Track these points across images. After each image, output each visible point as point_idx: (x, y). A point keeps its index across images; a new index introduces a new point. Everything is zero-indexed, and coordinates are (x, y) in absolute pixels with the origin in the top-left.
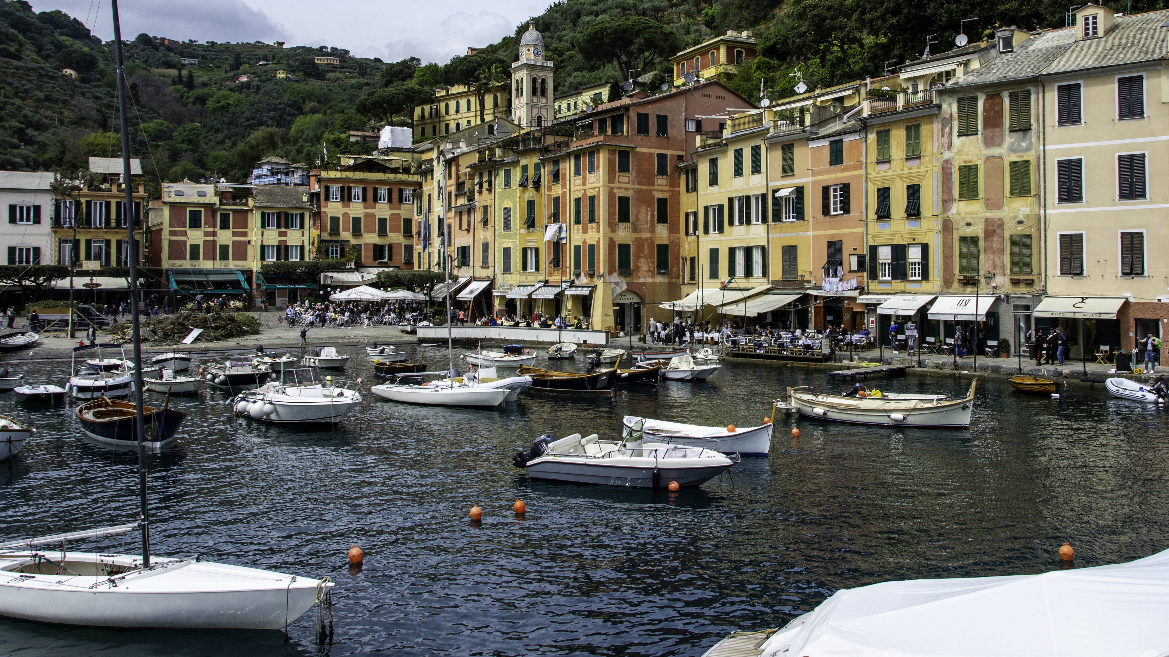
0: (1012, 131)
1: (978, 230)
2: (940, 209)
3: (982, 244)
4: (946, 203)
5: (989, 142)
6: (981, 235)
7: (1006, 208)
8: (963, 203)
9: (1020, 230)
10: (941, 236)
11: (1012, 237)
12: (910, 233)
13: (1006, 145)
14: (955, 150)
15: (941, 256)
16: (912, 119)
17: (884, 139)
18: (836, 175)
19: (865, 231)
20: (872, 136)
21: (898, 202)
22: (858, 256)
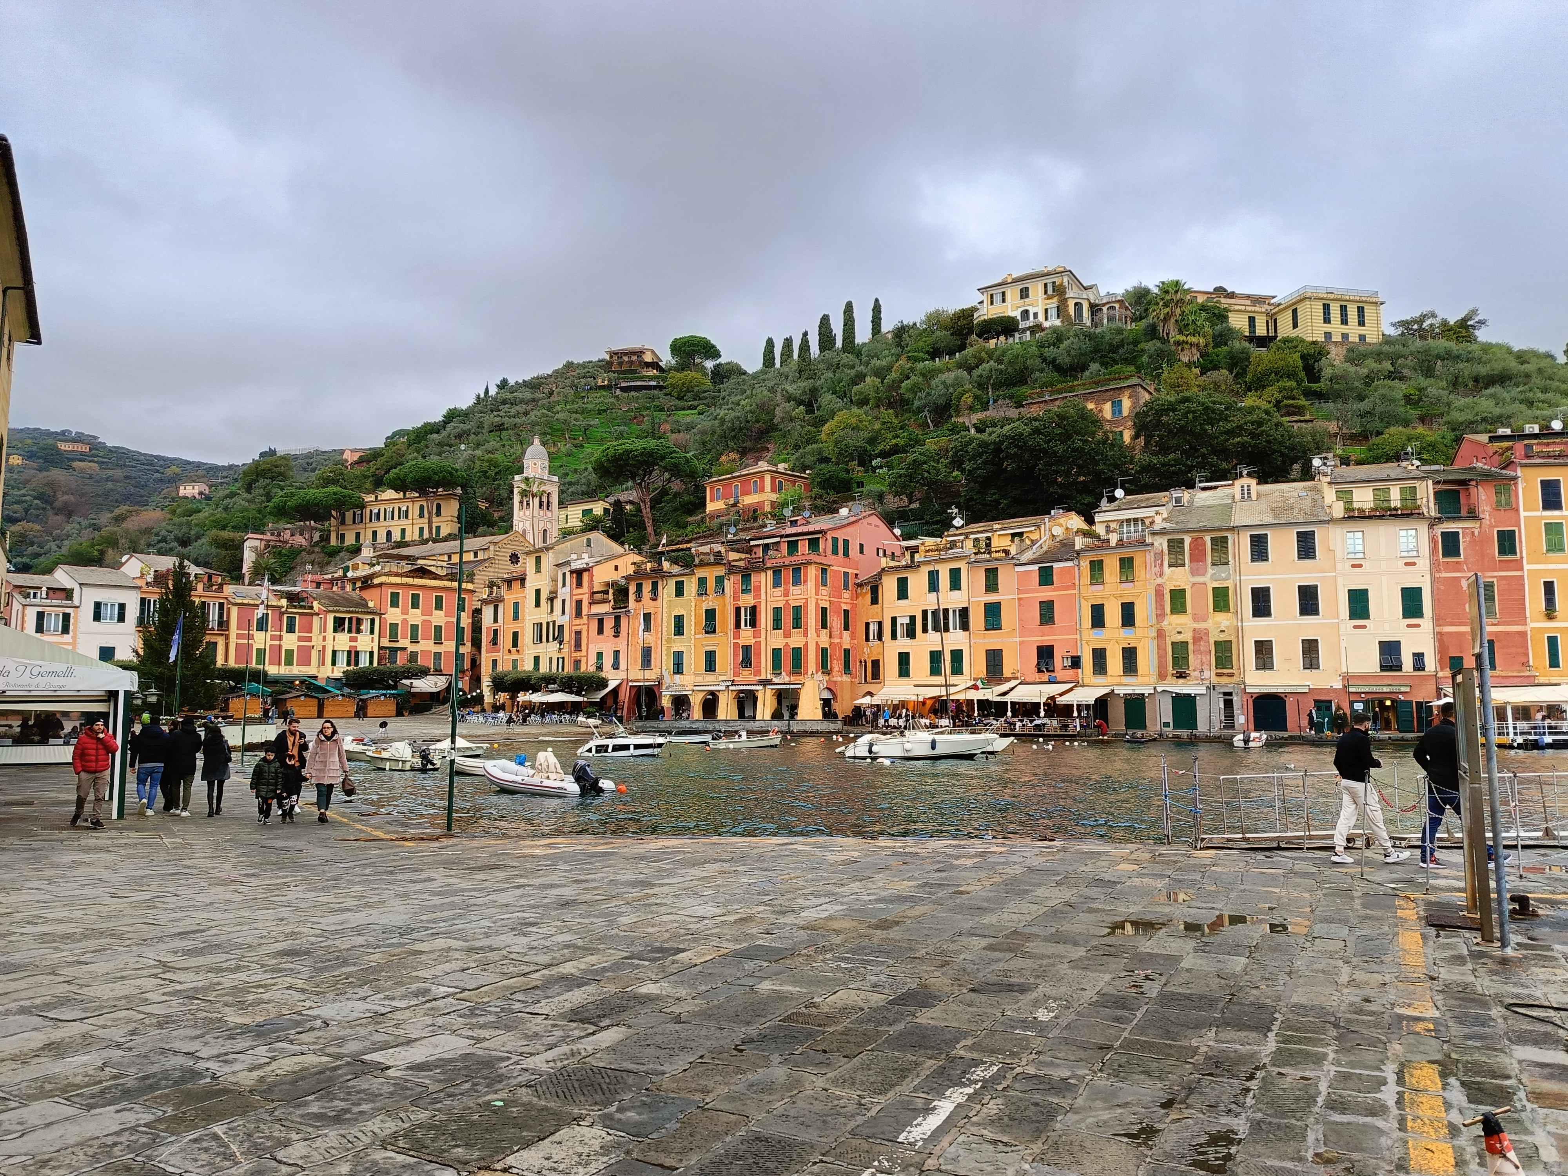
0: (1213, 564)
1: (1187, 637)
2: (1154, 621)
3: (1191, 647)
4: (1161, 616)
5: (1193, 573)
6: (1190, 641)
7: (1210, 621)
8: (1174, 617)
9: (1222, 637)
10: (1155, 642)
11: (1216, 643)
12: (1125, 639)
13: (1208, 575)
14: (1166, 577)
15: (1156, 656)
16: (1126, 553)
17: (1097, 567)
18: (1046, 593)
19: (1078, 637)
20: (1085, 564)
21: (1113, 615)
22: (1072, 657)
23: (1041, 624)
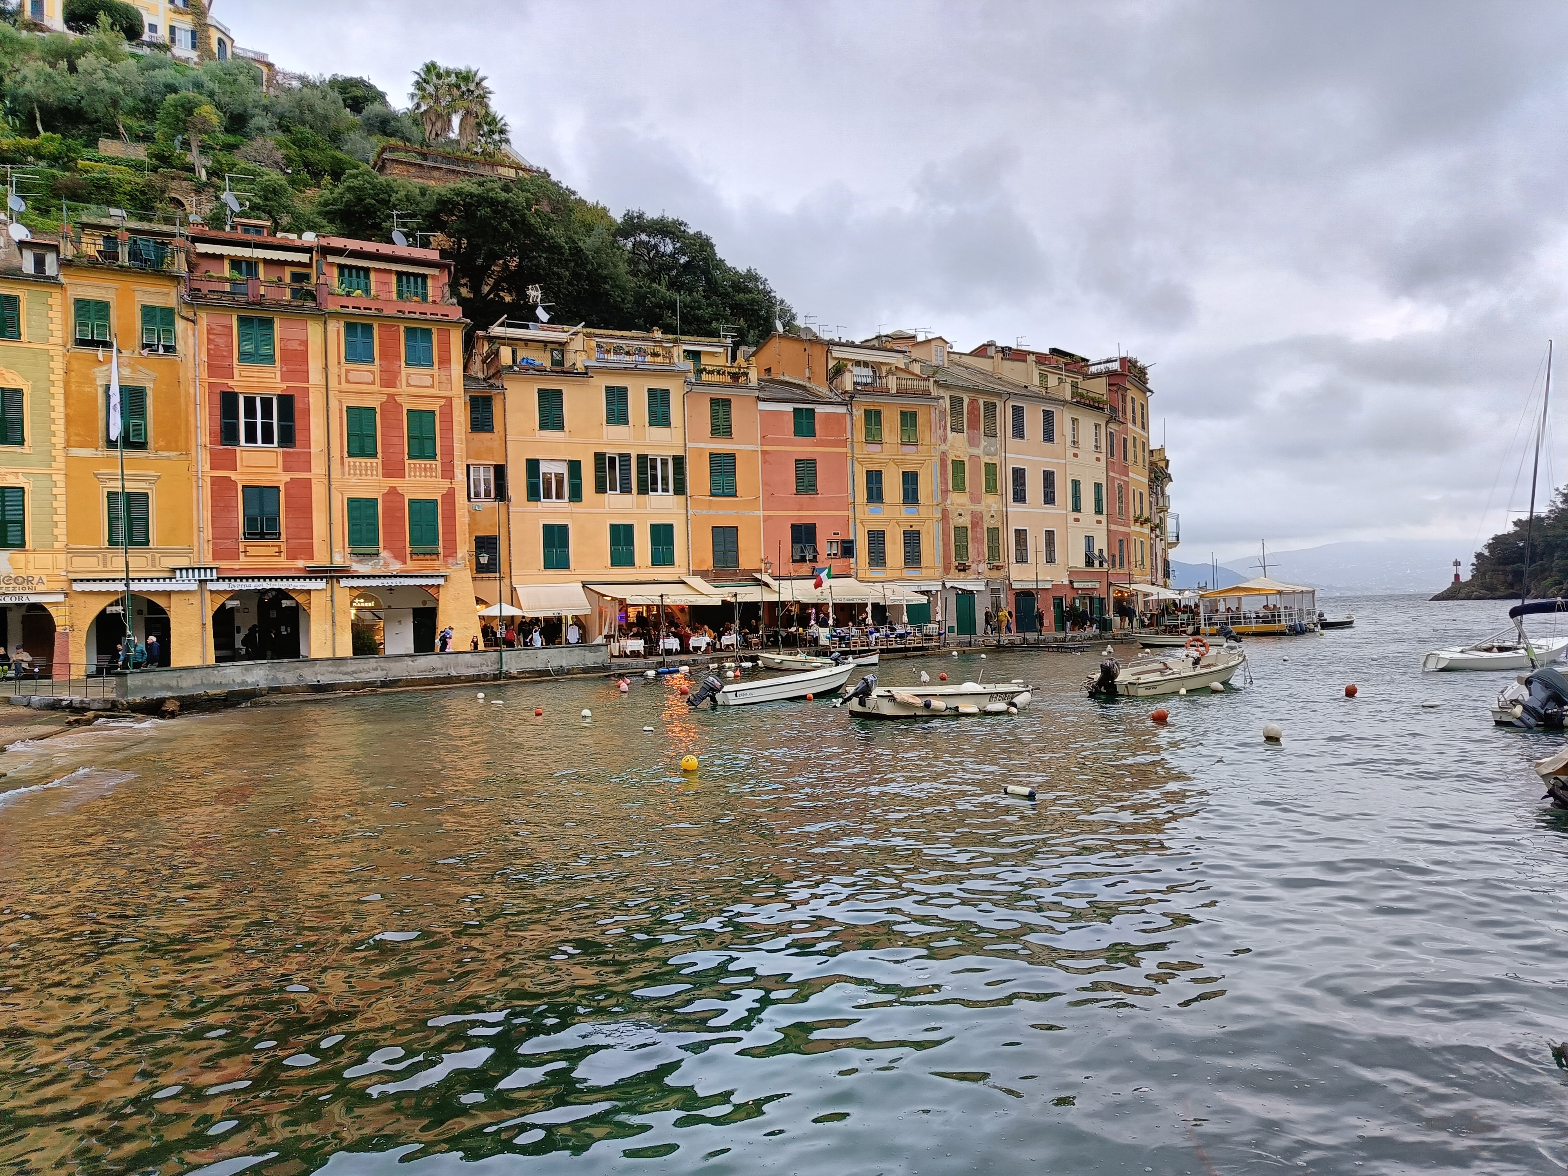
0: (985, 434)
1: (965, 521)
2: (939, 498)
3: (970, 534)
5: (970, 442)
6: (969, 526)
7: (983, 502)
8: (956, 494)
9: (991, 523)
10: (939, 525)
11: (989, 530)
12: (907, 520)
13: (982, 447)
14: (949, 444)
15: (941, 543)
16: (909, 404)
17: (873, 418)
18: (805, 448)
19: (851, 515)
20: (859, 413)
21: (893, 487)
22: (843, 541)
23: (798, 492)
